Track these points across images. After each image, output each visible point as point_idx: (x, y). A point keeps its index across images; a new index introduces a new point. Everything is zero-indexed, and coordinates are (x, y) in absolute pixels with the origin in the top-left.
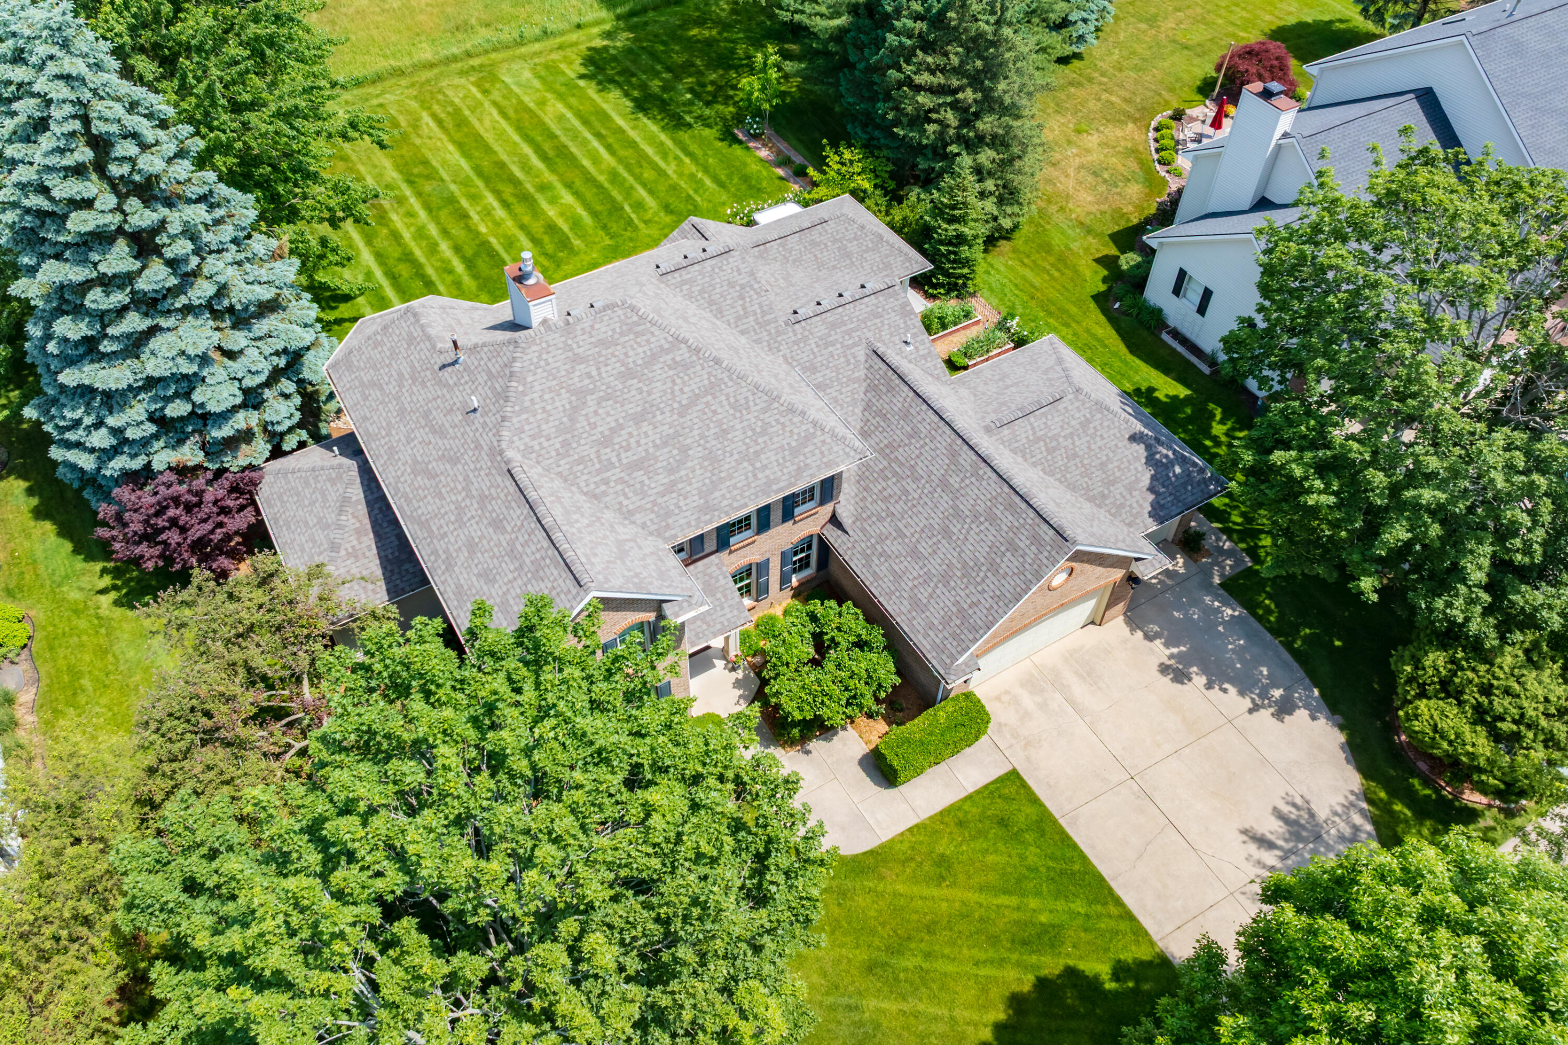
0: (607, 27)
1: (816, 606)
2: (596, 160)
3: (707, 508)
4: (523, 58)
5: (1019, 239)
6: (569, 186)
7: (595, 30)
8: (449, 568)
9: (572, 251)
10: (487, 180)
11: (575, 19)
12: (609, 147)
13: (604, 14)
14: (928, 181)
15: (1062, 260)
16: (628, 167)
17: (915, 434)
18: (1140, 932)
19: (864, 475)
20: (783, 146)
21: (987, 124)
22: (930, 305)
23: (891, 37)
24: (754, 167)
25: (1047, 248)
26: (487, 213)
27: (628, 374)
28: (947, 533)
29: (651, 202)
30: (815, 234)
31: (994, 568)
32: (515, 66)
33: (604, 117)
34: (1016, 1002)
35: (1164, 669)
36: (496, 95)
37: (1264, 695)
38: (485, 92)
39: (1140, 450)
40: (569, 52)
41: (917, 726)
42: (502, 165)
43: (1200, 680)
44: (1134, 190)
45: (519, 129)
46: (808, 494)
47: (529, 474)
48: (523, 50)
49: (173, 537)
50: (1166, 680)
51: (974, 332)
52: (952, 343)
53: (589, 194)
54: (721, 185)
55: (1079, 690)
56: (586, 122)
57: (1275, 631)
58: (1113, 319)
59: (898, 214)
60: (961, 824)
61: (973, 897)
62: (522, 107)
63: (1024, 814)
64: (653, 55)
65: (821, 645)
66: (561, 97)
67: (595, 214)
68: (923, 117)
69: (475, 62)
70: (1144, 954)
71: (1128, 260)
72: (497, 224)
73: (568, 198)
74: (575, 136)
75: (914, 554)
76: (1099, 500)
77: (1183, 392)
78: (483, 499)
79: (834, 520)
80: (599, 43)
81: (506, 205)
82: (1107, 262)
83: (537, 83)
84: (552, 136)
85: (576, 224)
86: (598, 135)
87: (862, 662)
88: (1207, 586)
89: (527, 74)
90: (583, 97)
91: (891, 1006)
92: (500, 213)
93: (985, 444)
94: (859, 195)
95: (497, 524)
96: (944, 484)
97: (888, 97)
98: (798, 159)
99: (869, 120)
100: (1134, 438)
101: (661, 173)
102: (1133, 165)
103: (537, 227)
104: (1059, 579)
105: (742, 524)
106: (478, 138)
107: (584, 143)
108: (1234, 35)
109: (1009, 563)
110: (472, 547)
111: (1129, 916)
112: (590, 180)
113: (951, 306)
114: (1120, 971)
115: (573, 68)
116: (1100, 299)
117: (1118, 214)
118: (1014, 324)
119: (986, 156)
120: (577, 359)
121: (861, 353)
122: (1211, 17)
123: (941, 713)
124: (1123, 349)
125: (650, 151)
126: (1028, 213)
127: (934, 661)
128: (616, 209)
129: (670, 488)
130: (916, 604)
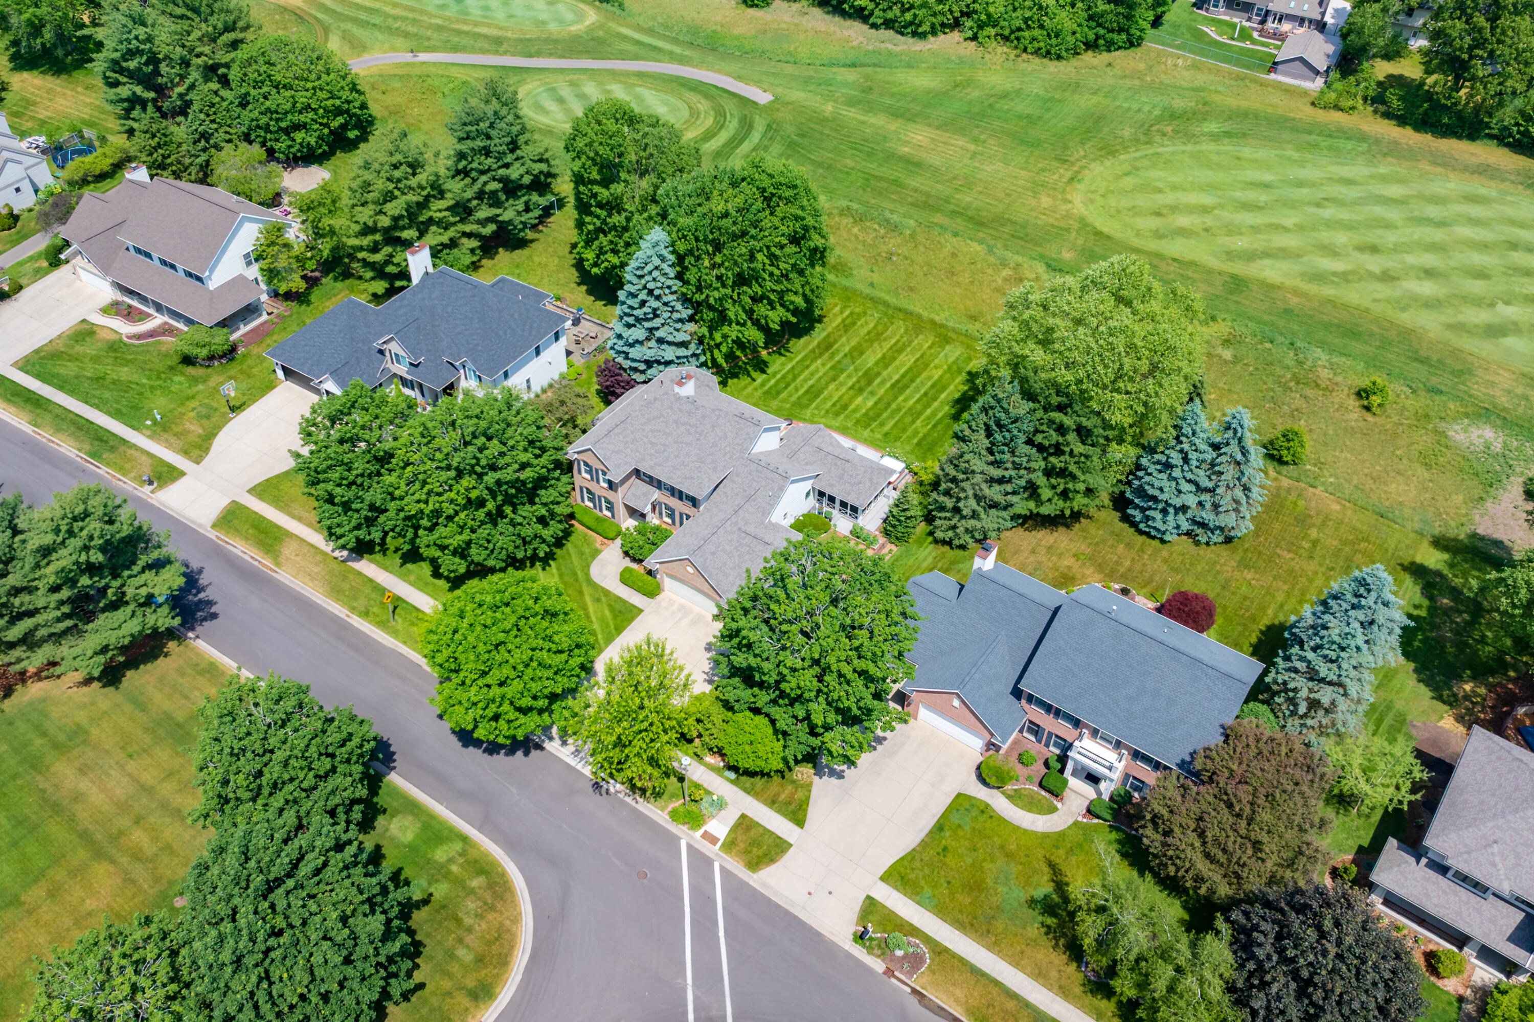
27: (676, 422)
43: (709, 655)
55: (687, 620)
63: (626, 616)
104: (690, 570)
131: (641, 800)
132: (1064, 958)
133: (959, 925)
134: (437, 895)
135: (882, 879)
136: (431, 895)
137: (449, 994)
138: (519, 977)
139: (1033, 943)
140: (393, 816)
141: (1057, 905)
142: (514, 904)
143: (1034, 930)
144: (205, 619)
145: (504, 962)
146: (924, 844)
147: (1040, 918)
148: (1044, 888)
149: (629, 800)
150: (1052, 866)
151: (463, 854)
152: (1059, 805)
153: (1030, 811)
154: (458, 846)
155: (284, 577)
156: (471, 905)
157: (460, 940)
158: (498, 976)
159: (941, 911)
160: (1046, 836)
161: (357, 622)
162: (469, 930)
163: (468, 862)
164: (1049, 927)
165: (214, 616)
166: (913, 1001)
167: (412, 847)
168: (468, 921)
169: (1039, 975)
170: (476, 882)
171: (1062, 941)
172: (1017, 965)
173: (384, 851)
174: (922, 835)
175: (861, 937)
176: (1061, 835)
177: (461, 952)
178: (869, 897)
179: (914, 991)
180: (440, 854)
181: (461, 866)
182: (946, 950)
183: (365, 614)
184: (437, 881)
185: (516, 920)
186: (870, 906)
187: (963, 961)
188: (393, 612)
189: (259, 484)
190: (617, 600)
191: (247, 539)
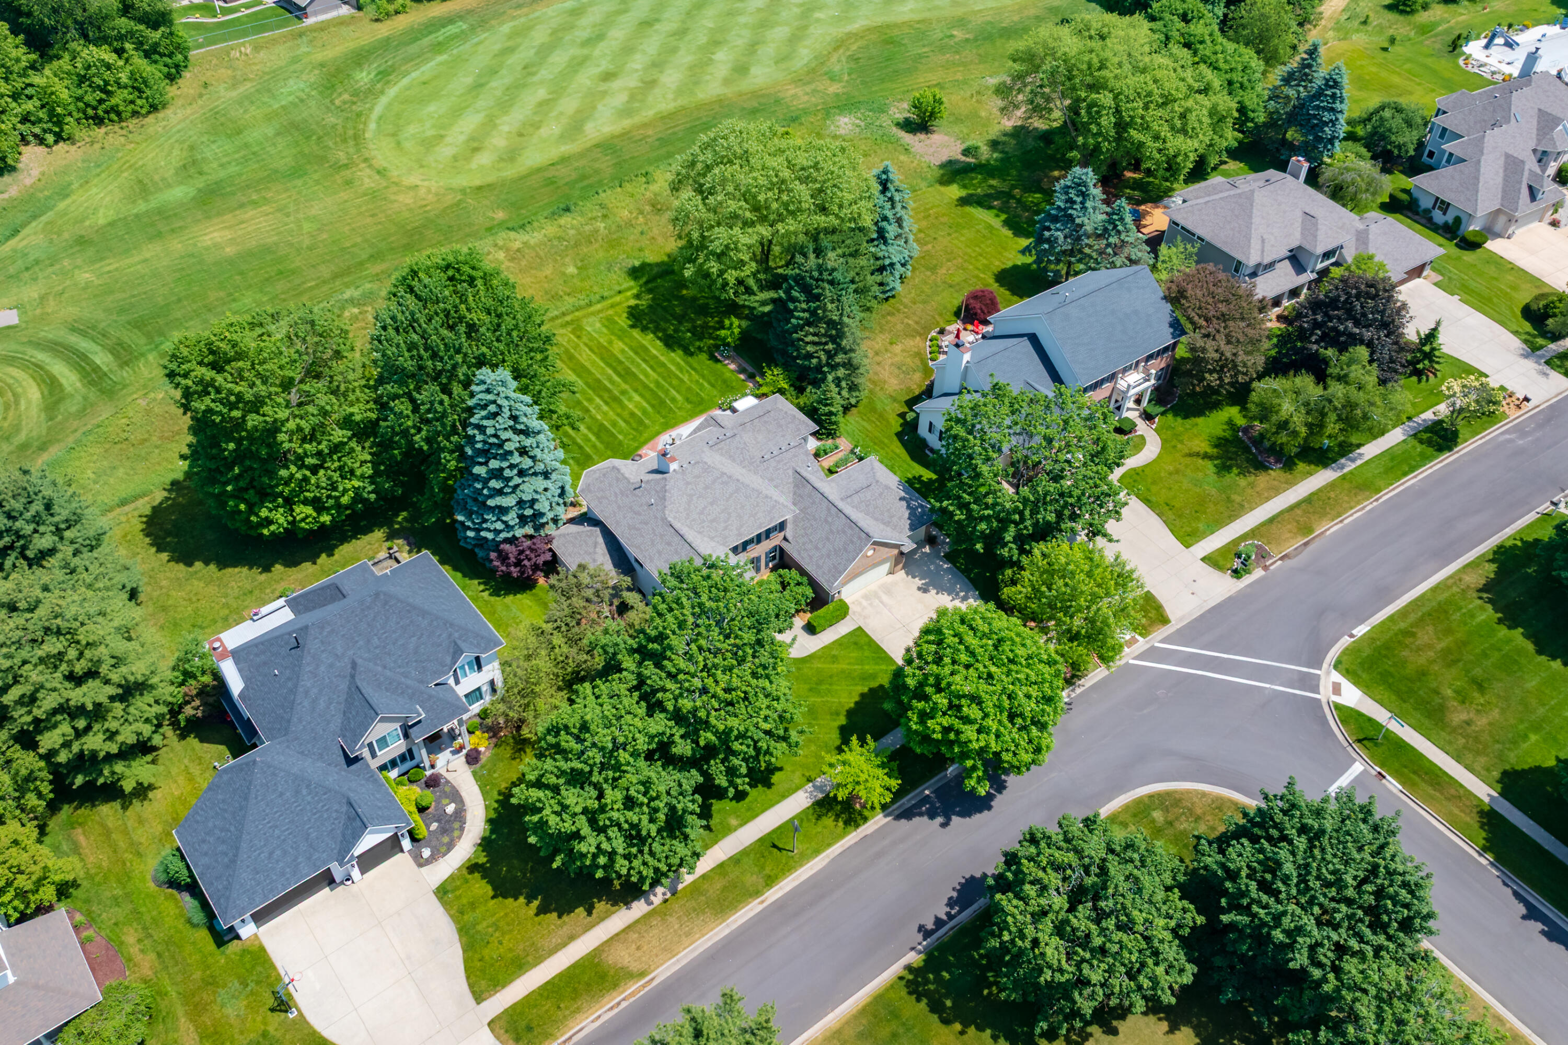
0: (635, 291)
1: (781, 571)
2: (647, 375)
3: (740, 535)
4: (593, 314)
5: (861, 407)
6: (636, 391)
7: (629, 294)
8: (651, 560)
9: (646, 427)
10: (594, 390)
11: (618, 288)
12: (651, 367)
13: (632, 283)
14: (816, 383)
15: (881, 416)
16: (664, 378)
17: (814, 503)
19: (796, 518)
20: (741, 361)
21: (839, 358)
22: (819, 443)
23: (793, 321)
24: (728, 375)
25: (874, 410)
26: (598, 408)
27: (706, 488)
28: (828, 539)
29: (679, 398)
30: (765, 418)
31: (845, 549)
32: (591, 320)
33: (646, 350)
35: (919, 588)
36: (585, 339)
38: (579, 337)
39: (904, 503)
40: (618, 309)
41: (821, 612)
42: (599, 381)
43: (935, 592)
44: (918, 376)
45: (602, 359)
46: (774, 529)
47: (677, 525)
48: (592, 309)
49: (526, 562)
50: (920, 592)
51: (841, 455)
52: (828, 462)
53: (648, 395)
54: (713, 386)
55: (885, 598)
56: (636, 353)
57: (963, 571)
58: (904, 444)
59: (802, 401)
60: (841, 645)
61: (845, 667)
62: (600, 346)
63: (863, 640)
64: (665, 309)
65: (784, 586)
66: (620, 338)
67: (653, 406)
68: (809, 356)
69: (568, 318)
71: (910, 416)
72: (605, 414)
73: (637, 398)
74: (633, 362)
75: (817, 548)
76: (887, 524)
77: (934, 477)
78: (662, 536)
79: (785, 539)
80: (633, 302)
81: (607, 403)
82: (902, 415)
83: (605, 330)
84: (621, 362)
85: (644, 412)
86: (644, 360)
87: (800, 589)
88: (938, 557)
89: (598, 325)
90: (632, 337)
91: (819, 700)
92: (605, 408)
93: (841, 505)
94: (781, 392)
95: (669, 544)
96: (826, 521)
97: (793, 345)
98: (750, 369)
99: (784, 353)
100: (902, 499)
101: (682, 381)
102: (918, 362)
103: (626, 414)
104: (870, 553)
105: (751, 541)
106: (583, 366)
107: (638, 366)
108: (977, 277)
109: (851, 547)
110: (660, 553)
112: (646, 387)
113: (829, 443)
115: (623, 321)
116: (899, 435)
117: (910, 390)
118: (857, 450)
119: (841, 372)
120: (688, 483)
121: (790, 472)
122: (966, 265)
123: (831, 607)
124: (908, 458)
125: (673, 368)
126: (864, 394)
127: (825, 586)
128: (662, 402)
129: (726, 528)
130: (819, 567)
131: (1082, 681)
132: (1264, 474)
133: (1233, 518)
135: (1188, 547)
139: (1252, 485)
141: (1223, 463)
142: (1181, 793)
143: (1242, 480)
146: (1160, 515)
147: (1233, 474)
149: (1078, 691)
152: (1139, 433)
153: (1140, 449)
155: (664, 971)
156: (1184, 825)
159: (1219, 524)
160: (1164, 448)
161: (774, 894)
162: (1213, 829)
164: (1240, 473)
166: (1288, 563)
168: (1201, 831)
169: (1277, 488)
171: (1252, 470)
174: (1152, 513)
175: (1236, 573)
176: (1165, 441)
178: (1202, 559)
179: (1281, 559)
183: (770, 881)
186: (1211, 561)
188: (780, 849)
189: (471, 986)
190: (838, 643)
191: (578, 1010)
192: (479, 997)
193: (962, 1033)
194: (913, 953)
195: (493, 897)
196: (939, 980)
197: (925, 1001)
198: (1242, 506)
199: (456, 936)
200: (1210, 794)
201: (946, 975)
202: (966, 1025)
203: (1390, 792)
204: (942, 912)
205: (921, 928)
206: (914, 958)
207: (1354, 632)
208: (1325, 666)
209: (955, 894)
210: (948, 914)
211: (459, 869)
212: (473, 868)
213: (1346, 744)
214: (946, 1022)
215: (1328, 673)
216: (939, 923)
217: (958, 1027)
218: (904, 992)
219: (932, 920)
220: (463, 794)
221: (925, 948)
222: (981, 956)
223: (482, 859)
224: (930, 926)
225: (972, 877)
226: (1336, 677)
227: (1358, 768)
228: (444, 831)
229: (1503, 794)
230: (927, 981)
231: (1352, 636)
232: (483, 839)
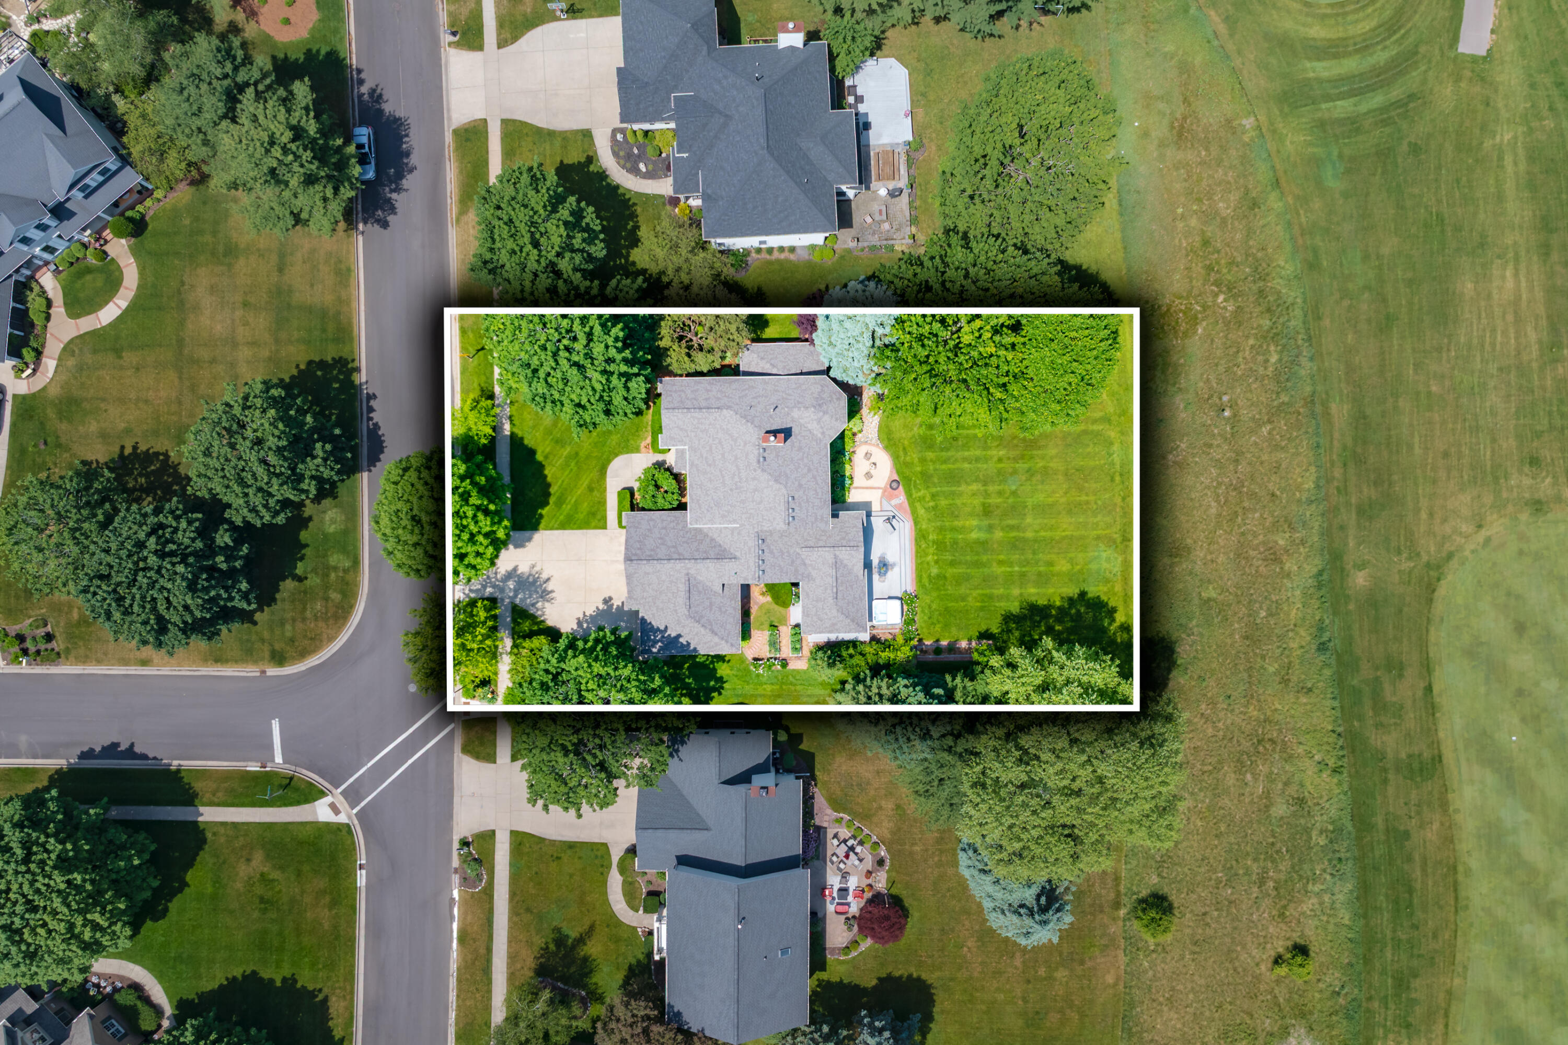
17: (697, 550)
18: (546, 529)
19: (684, 523)
27: (736, 458)
28: (661, 538)
31: (640, 542)
34: (549, 485)
35: (611, 599)
37: (586, 621)
39: (662, 627)
43: (601, 607)
50: (607, 596)
60: (599, 502)
61: (579, 492)
70: (542, 526)
75: (665, 528)
91: (565, 453)
96: (675, 547)
109: (638, 545)
111: (552, 529)
114: (541, 516)
120: (745, 444)
121: (738, 554)
123: (627, 511)
130: (652, 520)
132: (533, 966)
133: (513, 895)
134: (307, 583)
135: (512, 832)
136: (306, 578)
137: (263, 641)
138: (304, 668)
139: (530, 944)
140: (336, 506)
141: (565, 946)
142: (339, 630)
143: (539, 941)
144: (378, 221)
145: (303, 654)
146: (552, 843)
147: (550, 940)
148: (573, 933)
150: (592, 928)
151: (346, 571)
152: (641, 912)
153: (624, 895)
154: (347, 564)
155: (453, 235)
156: (319, 606)
157: (294, 620)
158: (293, 658)
159: (515, 878)
160: (613, 915)
162: (304, 620)
163: (343, 579)
164: (547, 948)
165: (385, 225)
167: (326, 536)
168: (308, 614)
169: (512, 958)
170: (335, 596)
171: (543, 960)
172: (510, 942)
173: (310, 524)
174: (559, 838)
175: (465, 843)
176: (619, 923)
177: (288, 627)
178: (493, 832)
180: (335, 559)
181: (337, 577)
182: (491, 897)
184: (317, 574)
185: (331, 639)
186: (488, 837)
187: (491, 911)
188: (478, 351)
189: (514, 121)
190: (602, 503)
191: (461, 172)
192: (504, 122)
193: (297, 366)
194: (364, 380)
195: (562, 162)
196: (336, 379)
197: (330, 362)
198: (517, 914)
199: (551, 128)
200: (327, 645)
201: (337, 385)
202: (300, 372)
203: (251, 760)
204: (376, 417)
205: (374, 397)
206: (362, 377)
207: (364, 872)
208: (356, 822)
209: (380, 433)
210: (372, 419)
211: (596, 152)
212: (590, 160)
213: (298, 769)
214: (310, 363)
215: (349, 817)
216: (371, 410)
217: (303, 367)
218: (344, 355)
219: (375, 407)
220: (650, 181)
221: (361, 390)
222: (332, 414)
223: (592, 168)
224: (372, 403)
225: (382, 452)
226: (342, 818)
227: (279, 759)
228: (629, 155)
229: (195, 823)
230: (340, 372)
231: (361, 867)
232: (607, 176)
